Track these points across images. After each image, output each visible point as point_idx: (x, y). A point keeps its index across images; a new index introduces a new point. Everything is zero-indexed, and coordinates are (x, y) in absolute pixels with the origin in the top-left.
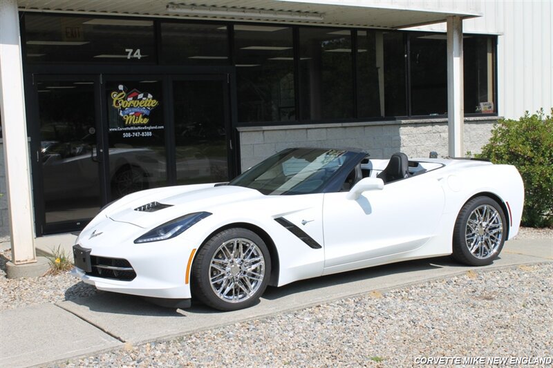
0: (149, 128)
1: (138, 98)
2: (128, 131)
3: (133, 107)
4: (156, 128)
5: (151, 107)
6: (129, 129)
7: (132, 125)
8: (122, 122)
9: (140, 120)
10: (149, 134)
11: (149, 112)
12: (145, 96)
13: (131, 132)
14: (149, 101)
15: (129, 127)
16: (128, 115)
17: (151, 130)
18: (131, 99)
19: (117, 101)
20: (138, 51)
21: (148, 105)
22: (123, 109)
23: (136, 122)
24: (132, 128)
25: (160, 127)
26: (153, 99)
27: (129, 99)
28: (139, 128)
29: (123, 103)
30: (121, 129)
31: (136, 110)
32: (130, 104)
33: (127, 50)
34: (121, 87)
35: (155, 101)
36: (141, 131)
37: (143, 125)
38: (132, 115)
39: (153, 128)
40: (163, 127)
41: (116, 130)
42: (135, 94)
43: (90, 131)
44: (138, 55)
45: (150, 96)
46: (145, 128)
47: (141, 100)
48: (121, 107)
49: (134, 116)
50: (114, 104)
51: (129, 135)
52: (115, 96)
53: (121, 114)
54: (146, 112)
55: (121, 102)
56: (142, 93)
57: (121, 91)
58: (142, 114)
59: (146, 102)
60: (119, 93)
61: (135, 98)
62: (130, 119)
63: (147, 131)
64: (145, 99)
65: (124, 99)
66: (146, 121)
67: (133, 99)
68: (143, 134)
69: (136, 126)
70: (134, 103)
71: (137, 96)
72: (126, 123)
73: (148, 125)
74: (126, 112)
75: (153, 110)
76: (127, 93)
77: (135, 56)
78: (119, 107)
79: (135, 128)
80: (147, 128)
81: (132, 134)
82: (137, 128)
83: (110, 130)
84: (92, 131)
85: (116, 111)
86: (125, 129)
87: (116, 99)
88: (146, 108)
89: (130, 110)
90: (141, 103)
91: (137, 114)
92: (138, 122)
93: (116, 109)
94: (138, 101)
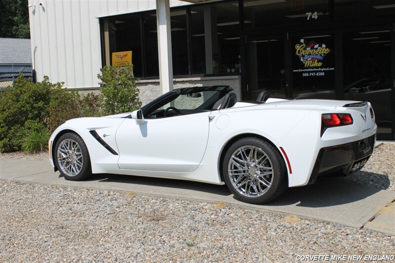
0: (323, 70)
2: (306, 72)
3: (310, 54)
4: (328, 69)
5: (324, 54)
7: (309, 67)
8: (302, 66)
9: (316, 64)
10: (323, 74)
11: (323, 58)
12: (320, 46)
13: (309, 72)
14: (323, 50)
15: (308, 69)
16: (307, 60)
17: (324, 71)
18: (310, 48)
19: (299, 51)
20: (316, 13)
21: (322, 53)
22: (303, 56)
23: (313, 65)
24: (309, 70)
25: (331, 69)
26: (326, 48)
27: (308, 49)
28: (315, 69)
29: (303, 52)
30: (301, 70)
31: (313, 56)
32: (308, 52)
33: (307, 14)
34: (302, 41)
35: (328, 49)
36: (316, 72)
37: (317, 68)
38: (310, 60)
39: (325, 69)
40: (333, 69)
41: (298, 71)
42: (312, 45)
43: (281, 72)
44: (315, 16)
45: (324, 46)
46: (319, 69)
47: (316, 49)
48: (302, 54)
49: (311, 61)
50: (297, 53)
51: (307, 75)
52: (298, 47)
53: (302, 60)
54: (320, 58)
55: (302, 52)
56: (318, 43)
57: (302, 44)
58: (317, 59)
59: (321, 50)
60: (301, 45)
61: (312, 48)
62: (308, 63)
63: (321, 71)
64: (319, 48)
65: (304, 49)
66: (320, 64)
68: (317, 74)
69: (313, 68)
70: (311, 51)
71: (314, 46)
72: (305, 66)
73: (321, 67)
74: (305, 58)
75: (326, 56)
76: (306, 44)
77: (313, 17)
78: (300, 55)
79: (311, 70)
80: (321, 69)
81: (309, 74)
82: (313, 70)
83: (294, 71)
84: (283, 72)
85: (298, 58)
86: (305, 70)
87: (299, 49)
88: (321, 55)
89: (308, 57)
90: (317, 51)
91: (313, 60)
92: (314, 65)
93: (298, 56)
94: (315, 50)
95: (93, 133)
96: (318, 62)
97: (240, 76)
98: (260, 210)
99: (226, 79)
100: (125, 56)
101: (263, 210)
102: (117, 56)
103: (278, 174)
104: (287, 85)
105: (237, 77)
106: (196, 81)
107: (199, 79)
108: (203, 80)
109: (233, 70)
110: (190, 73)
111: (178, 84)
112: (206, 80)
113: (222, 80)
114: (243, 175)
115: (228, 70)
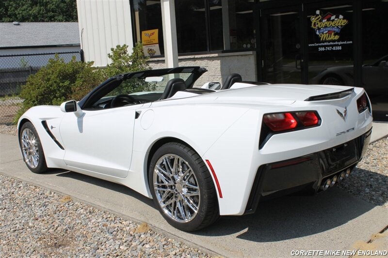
0: (340, 43)
1: (331, 19)
2: (322, 46)
3: (327, 27)
4: (345, 43)
5: (341, 26)
6: (323, 44)
7: (326, 41)
8: (317, 39)
9: (333, 37)
10: (340, 48)
11: (340, 30)
12: (337, 17)
13: (325, 46)
14: (340, 21)
15: (324, 43)
16: (323, 33)
17: (341, 45)
18: (326, 20)
19: (315, 23)
21: (339, 24)
22: (319, 29)
23: (329, 39)
24: (325, 44)
25: (349, 42)
26: (343, 19)
27: (324, 21)
28: (331, 43)
29: (319, 24)
30: (317, 45)
31: (329, 29)
32: (325, 24)
34: (318, 12)
35: (345, 21)
36: (332, 46)
37: (334, 41)
38: (326, 33)
39: (342, 43)
40: (351, 42)
41: (313, 45)
42: (328, 17)
43: (297, 46)
45: (341, 17)
46: (336, 43)
47: (333, 20)
48: (318, 27)
49: (327, 34)
50: (313, 26)
51: (323, 49)
52: (313, 19)
53: (318, 33)
54: (337, 30)
55: (317, 24)
56: (335, 15)
57: (318, 15)
58: (334, 32)
59: (338, 22)
60: (316, 17)
61: (329, 20)
62: (323, 37)
63: (338, 45)
64: (336, 19)
65: (320, 21)
66: (337, 37)
67: (327, 21)
68: (334, 48)
69: (329, 41)
70: (328, 23)
71: (330, 18)
72: (321, 40)
73: (338, 41)
74: (321, 31)
75: (343, 28)
76: (322, 16)
78: (316, 28)
79: (328, 44)
80: (338, 43)
81: (325, 48)
82: (329, 44)
83: (309, 45)
84: (298, 46)
85: (313, 31)
86: (320, 44)
87: (314, 21)
88: (337, 27)
89: (325, 30)
90: (333, 23)
91: (330, 32)
92: (331, 39)
93: (314, 29)
94: (331, 22)
95: (44, 123)
96: (335, 35)
97: (255, 52)
98: (185, 241)
99: (242, 55)
100: (153, 34)
101: (188, 243)
102: (146, 35)
103: (205, 197)
104: (302, 61)
105: (251, 53)
106: (213, 57)
107: (216, 55)
108: (220, 57)
109: (249, 46)
110: (208, 50)
111: (197, 61)
112: (222, 57)
113: (238, 56)
114: (170, 192)
115: (245, 46)
